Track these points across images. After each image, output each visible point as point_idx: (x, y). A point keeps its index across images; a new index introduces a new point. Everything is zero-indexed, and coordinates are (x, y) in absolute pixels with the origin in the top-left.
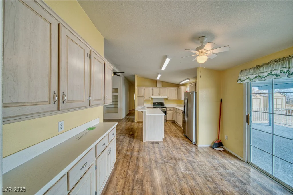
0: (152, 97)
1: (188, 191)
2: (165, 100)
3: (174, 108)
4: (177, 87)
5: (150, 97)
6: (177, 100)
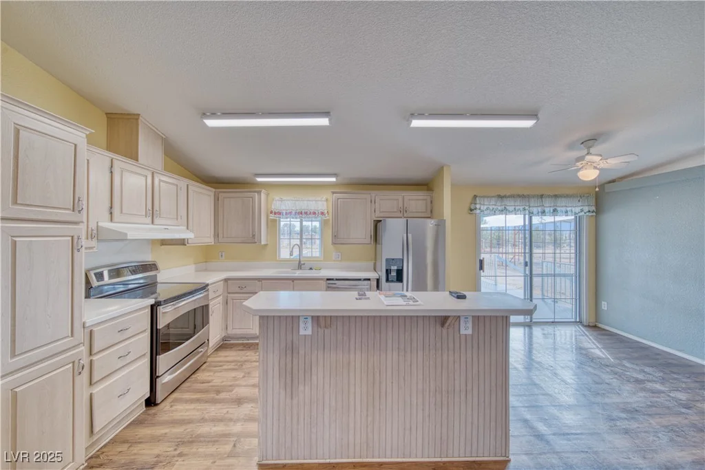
0: (106, 225)
2: (163, 247)
3: (226, 280)
4: (214, 190)
5: (94, 227)
6: (213, 243)
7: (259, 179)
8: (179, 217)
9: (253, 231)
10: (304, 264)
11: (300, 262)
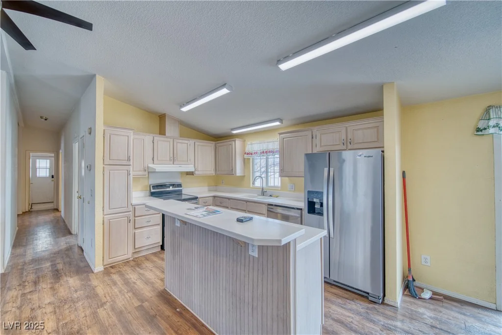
0: (151, 165)
2: (188, 176)
3: (214, 197)
4: (214, 142)
5: (147, 166)
6: (214, 174)
7: (235, 132)
8: (189, 160)
9: (232, 167)
10: (266, 192)
11: (263, 189)
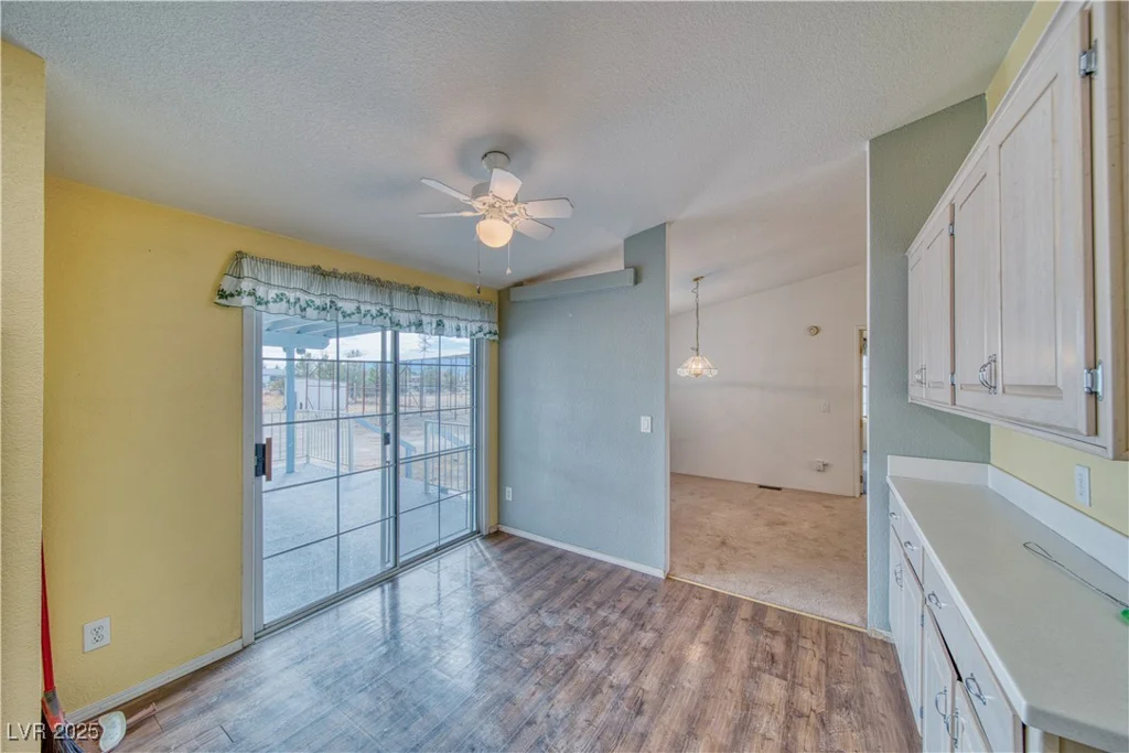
1: (570, 686)
